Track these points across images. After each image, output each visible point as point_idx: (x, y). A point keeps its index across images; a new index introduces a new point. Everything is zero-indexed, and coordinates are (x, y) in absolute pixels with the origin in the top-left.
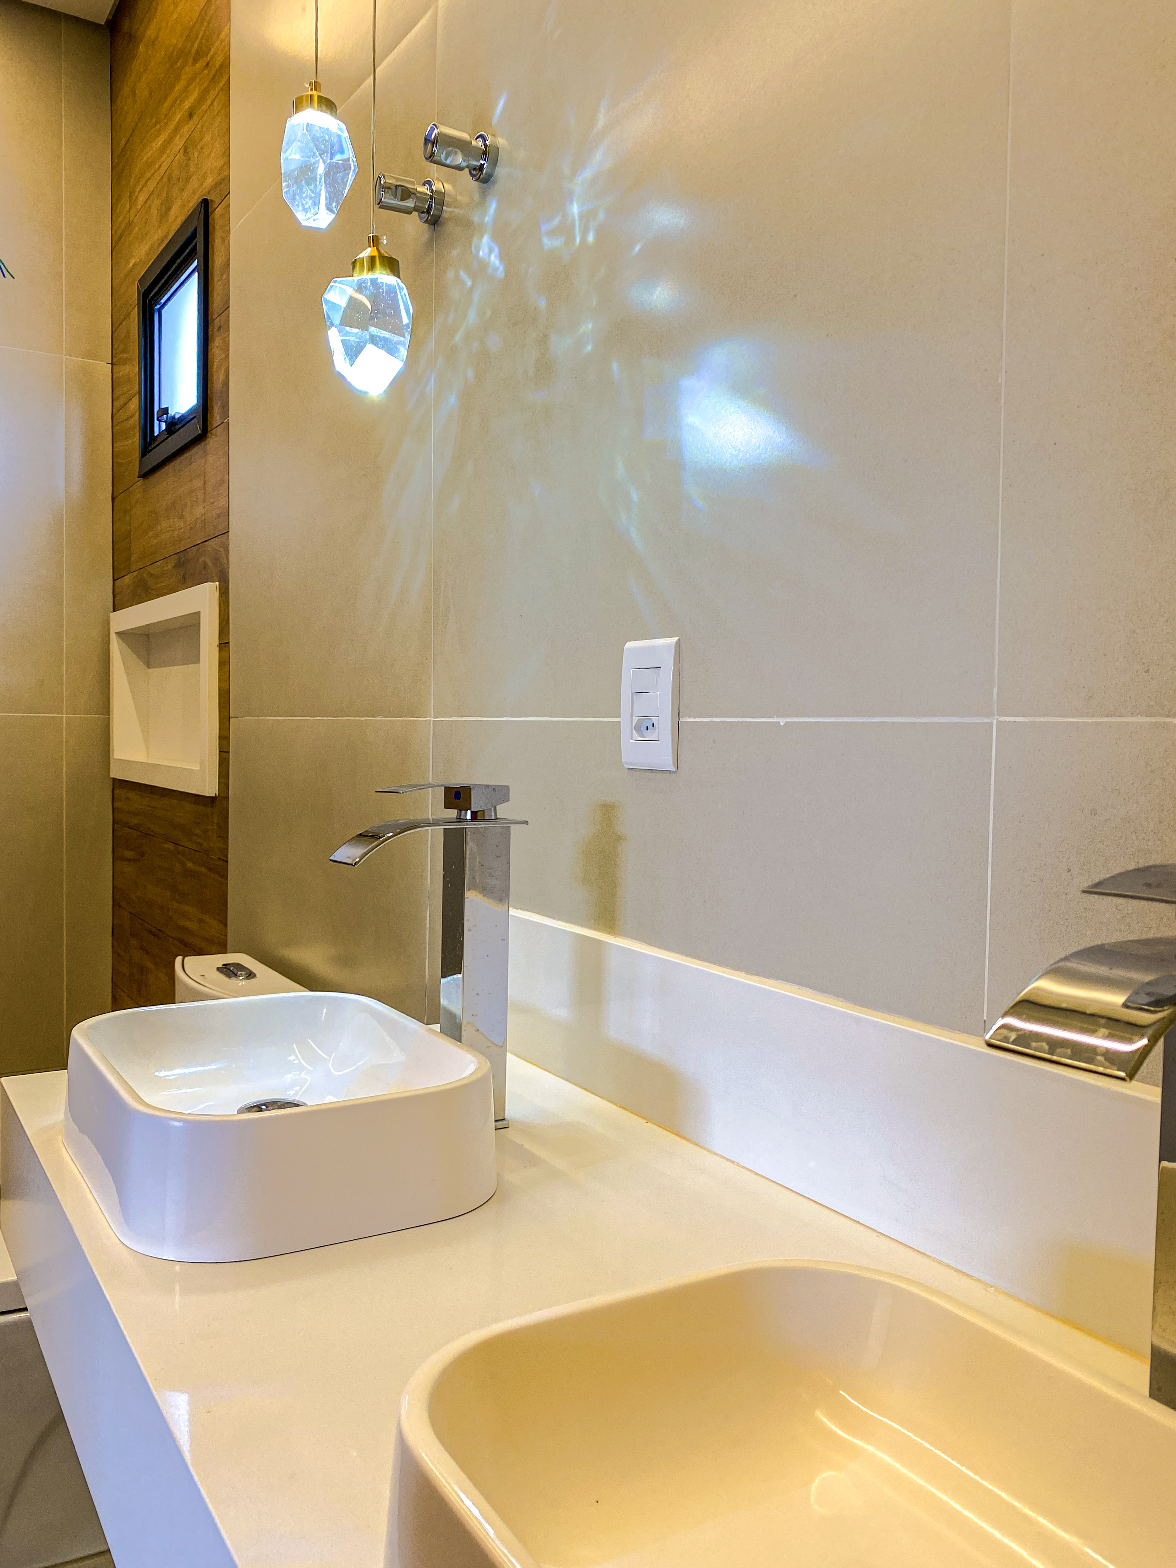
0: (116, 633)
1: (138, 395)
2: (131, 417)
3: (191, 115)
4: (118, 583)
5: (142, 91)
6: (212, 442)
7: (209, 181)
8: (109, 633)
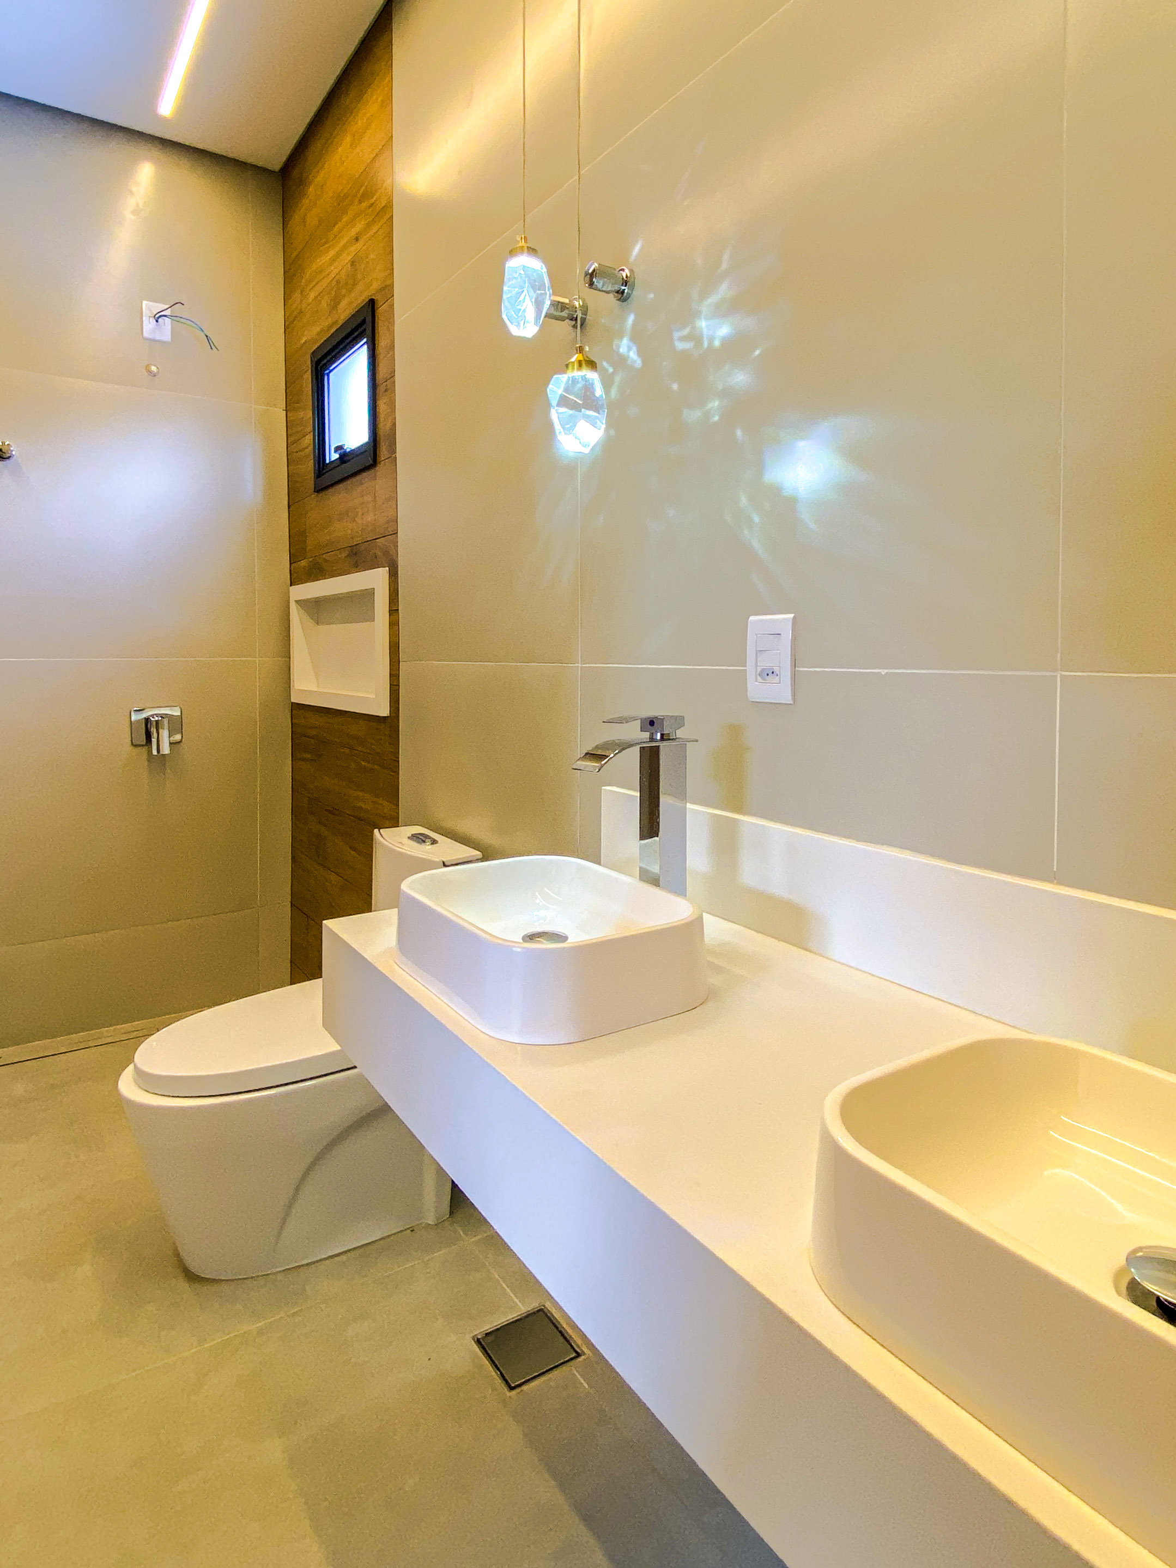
0: (295, 601)
1: (312, 433)
2: (307, 448)
3: (357, 239)
4: (293, 565)
5: (312, 219)
6: (381, 469)
7: (376, 285)
8: (289, 602)
